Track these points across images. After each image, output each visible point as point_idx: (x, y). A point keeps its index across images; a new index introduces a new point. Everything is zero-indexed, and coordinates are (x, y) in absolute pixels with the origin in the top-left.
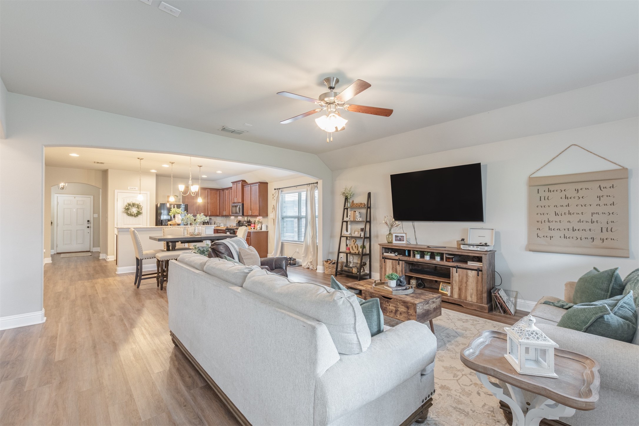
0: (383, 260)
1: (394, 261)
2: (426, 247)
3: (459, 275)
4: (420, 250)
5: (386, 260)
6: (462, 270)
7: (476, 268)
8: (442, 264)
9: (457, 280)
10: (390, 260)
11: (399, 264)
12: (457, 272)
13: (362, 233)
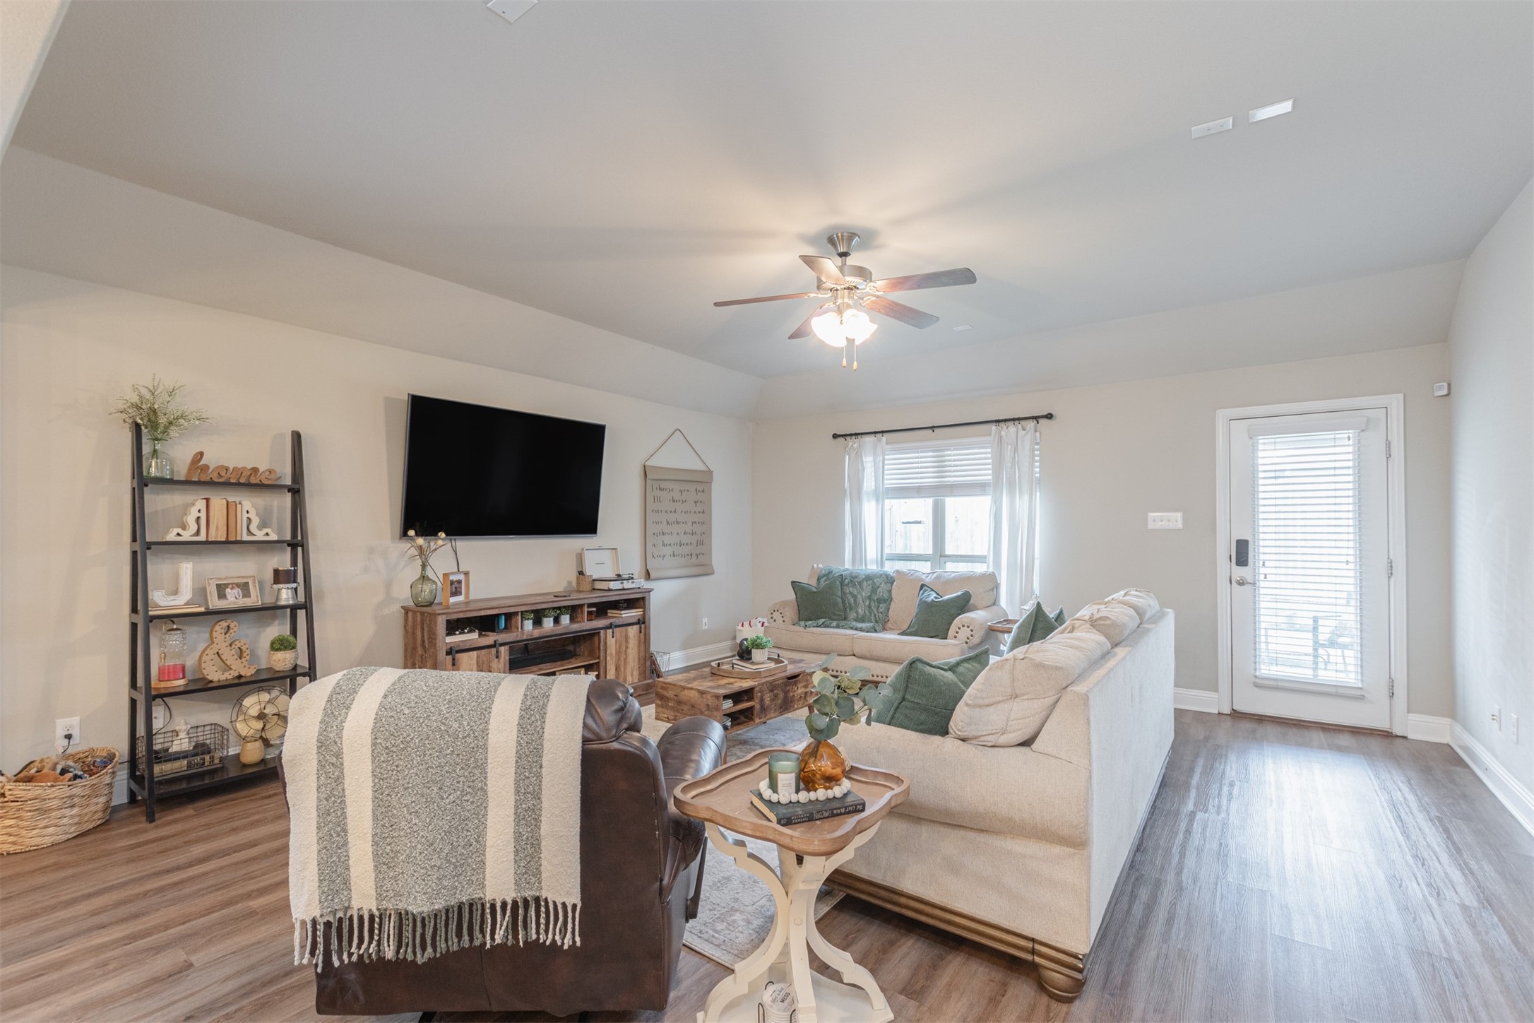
0: (450, 658)
1: (483, 652)
2: (551, 598)
3: (616, 642)
4: (534, 608)
5: (458, 656)
6: (620, 628)
7: (634, 620)
8: (587, 628)
9: (614, 652)
10: (471, 653)
11: (497, 657)
12: (613, 637)
13: (284, 591)
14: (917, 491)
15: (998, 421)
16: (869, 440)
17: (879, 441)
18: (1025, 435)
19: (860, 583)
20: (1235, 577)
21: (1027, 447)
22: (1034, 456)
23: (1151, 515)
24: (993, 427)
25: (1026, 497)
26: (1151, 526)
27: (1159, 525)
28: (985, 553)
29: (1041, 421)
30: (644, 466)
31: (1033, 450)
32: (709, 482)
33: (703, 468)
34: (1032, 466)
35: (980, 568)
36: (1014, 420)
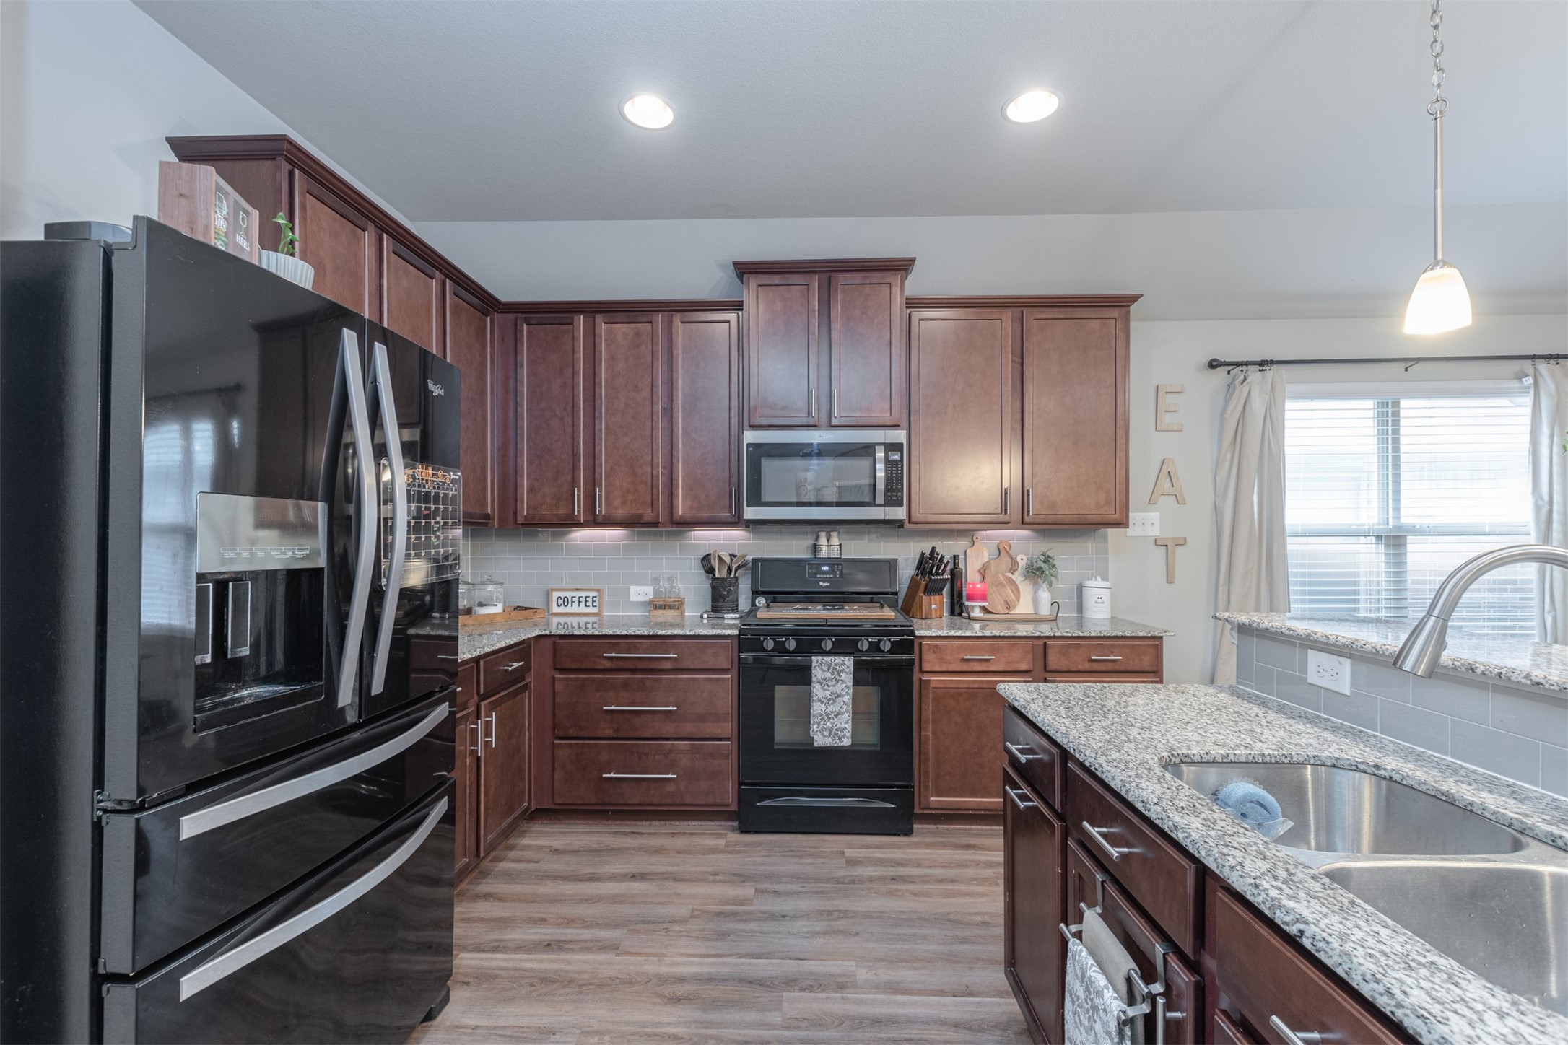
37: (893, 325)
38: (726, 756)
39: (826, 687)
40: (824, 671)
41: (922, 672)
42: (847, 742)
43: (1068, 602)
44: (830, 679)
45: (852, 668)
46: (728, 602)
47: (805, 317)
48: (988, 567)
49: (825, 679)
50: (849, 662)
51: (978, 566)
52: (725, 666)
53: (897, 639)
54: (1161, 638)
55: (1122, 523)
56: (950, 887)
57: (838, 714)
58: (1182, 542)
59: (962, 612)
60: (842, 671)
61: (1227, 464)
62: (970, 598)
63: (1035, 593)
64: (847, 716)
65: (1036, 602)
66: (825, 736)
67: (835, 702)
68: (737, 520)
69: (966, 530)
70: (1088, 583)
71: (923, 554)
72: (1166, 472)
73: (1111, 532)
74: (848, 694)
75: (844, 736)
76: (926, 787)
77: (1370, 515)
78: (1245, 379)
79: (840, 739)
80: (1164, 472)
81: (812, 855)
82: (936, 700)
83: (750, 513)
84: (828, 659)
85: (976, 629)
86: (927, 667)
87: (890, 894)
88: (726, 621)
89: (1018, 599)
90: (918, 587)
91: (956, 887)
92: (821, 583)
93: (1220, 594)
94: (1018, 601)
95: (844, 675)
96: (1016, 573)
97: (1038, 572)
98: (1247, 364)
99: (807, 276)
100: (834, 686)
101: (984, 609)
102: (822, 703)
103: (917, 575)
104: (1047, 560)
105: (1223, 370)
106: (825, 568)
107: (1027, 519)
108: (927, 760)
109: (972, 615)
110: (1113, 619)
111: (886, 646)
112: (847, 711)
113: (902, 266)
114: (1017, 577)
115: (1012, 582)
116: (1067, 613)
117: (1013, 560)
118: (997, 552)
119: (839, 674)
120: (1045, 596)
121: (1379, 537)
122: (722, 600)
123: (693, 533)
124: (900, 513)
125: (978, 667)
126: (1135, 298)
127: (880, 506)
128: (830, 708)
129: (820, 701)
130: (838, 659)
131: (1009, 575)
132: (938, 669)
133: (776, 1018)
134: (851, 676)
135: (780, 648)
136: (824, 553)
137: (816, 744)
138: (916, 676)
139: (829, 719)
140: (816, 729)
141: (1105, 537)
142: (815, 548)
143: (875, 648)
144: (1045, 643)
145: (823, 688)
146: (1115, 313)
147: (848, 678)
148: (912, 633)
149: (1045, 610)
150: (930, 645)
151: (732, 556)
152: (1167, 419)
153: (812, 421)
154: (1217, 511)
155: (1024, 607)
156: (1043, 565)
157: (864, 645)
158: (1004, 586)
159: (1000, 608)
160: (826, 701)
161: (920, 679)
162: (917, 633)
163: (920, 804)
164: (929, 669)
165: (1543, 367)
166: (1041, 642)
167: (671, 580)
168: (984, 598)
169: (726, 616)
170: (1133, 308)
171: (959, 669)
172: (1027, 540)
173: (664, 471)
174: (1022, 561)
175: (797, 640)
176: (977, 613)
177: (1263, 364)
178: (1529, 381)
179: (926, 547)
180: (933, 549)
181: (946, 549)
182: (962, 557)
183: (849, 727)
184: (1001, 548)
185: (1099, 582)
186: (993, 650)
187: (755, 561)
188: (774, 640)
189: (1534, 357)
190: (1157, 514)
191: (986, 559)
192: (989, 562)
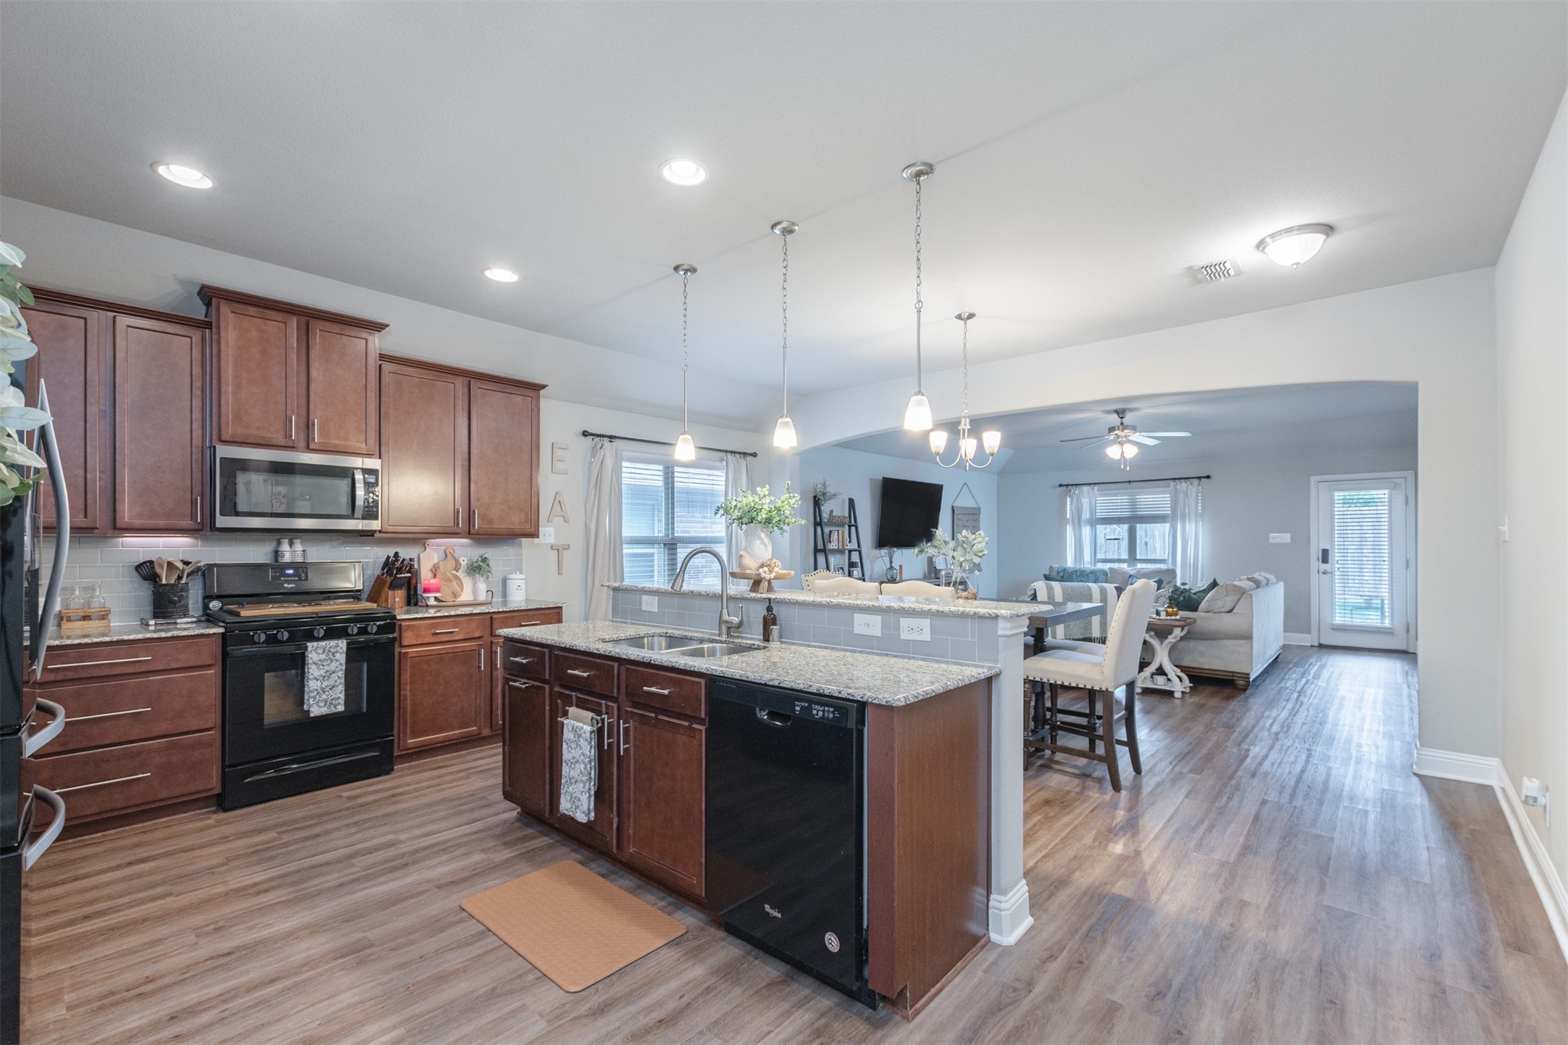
14: (1119, 520)
15: (1174, 479)
16: (1086, 488)
17: (1093, 489)
18: (1193, 488)
19: (1087, 575)
20: (1321, 570)
21: (1194, 494)
22: (1198, 500)
23: (1271, 535)
24: (1172, 483)
25: (1193, 525)
26: (1271, 541)
27: (1276, 541)
28: (1166, 558)
29: (1202, 479)
30: (953, 507)
31: (1197, 496)
32: (979, 514)
33: (974, 505)
34: (1197, 506)
35: (1163, 566)
36: (1185, 478)
37: (369, 373)
38: (210, 745)
39: (321, 667)
40: (319, 654)
41: (401, 646)
42: (341, 708)
43: (498, 590)
44: (325, 660)
45: (345, 649)
46: (178, 607)
47: (283, 351)
48: (438, 567)
49: (320, 660)
50: (342, 644)
51: (430, 566)
52: (209, 662)
53: (382, 623)
54: (561, 607)
55: (534, 535)
56: (439, 787)
57: (333, 687)
58: (567, 547)
59: (417, 602)
60: (336, 652)
61: (592, 498)
62: (426, 590)
63: (474, 585)
64: (341, 688)
65: (475, 592)
66: (321, 707)
67: (329, 677)
68: (200, 528)
69: (420, 539)
70: (511, 576)
71: (388, 557)
72: (558, 501)
73: (524, 540)
74: (341, 670)
75: (338, 704)
76: (405, 733)
77: (659, 531)
78: (602, 446)
79: (335, 706)
80: (557, 502)
81: (313, 804)
82: (413, 666)
83: (222, 521)
84: (322, 643)
85: (432, 613)
86: (405, 642)
87: (394, 803)
88: (178, 626)
89: (462, 590)
90: (385, 584)
91: (442, 787)
92: (286, 585)
93: (589, 580)
94: (462, 591)
95: (338, 656)
96: (460, 571)
97: (476, 569)
98: (603, 436)
99: (286, 315)
100: (328, 665)
101: (436, 599)
102: (318, 680)
103: (383, 574)
104: (484, 560)
105: (590, 438)
106: (291, 572)
107: (472, 531)
108: (405, 712)
109: (429, 603)
110: (527, 600)
111: (373, 628)
112: (341, 683)
113: (378, 327)
114: (461, 574)
115: (457, 578)
116: (498, 599)
117: (456, 560)
118: (444, 555)
119: (333, 654)
120: (482, 587)
121: (665, 544)
122: (172, 606)
123: (120, 539)
124: (375, 525)
125: (445, 638)
126: (543, 387)
127: (358, 519)
128: (325, 684)
129: (315, 679)
130: (333, 643)
131: (455, 572)
132: (415, 643)
133: (357, 869)
134: (344, 655)
135: (272, 640)
136: (287, 558)
137: (312, 715)
138: (397, 650)
139: (324, 692)
140: (311, 703)
141: (520, 545)
142: (277, 554)
143: (363, 631)
144: (491, 617)
145: (318, 668)
146: (532, 393)
147: (342, 658)
148: (394, 617)
149: (482, 597)
150: (408, 626)
151: (187, 563)
152: (559, 466)
153: (290, 444)
154: (587, 527)
155: (466, 596)
156: (481, 564)
157: (354, 629)
158: (451, 580)
159: (449, 598)
160: (321, 678)
161: (400, 652)
162: (398, 617)
163: (399, 748)
164: (407, 644)
165: (730, 456)
166: (489, 616)
167: (90, 589)
168: (438, 591)
169: (178, 621)
170: (542, 392)
171: (431, 641)
172: (467, 546)
173: (103, 476)
174: (464, 562)
175: (288, 631)
176: (432, 602)
177: (611, 437)
178: (724, 463)
179: (390, 551)
180: (396, 555)
181: (406, 553)
182: (416, 560)
183: (342, 696)
184: (447, 552)
185: (518, 576)
186: (455, 625)
187: (210, 567)
188: (265, 633)
189: (726, 451)
190: (552, 529)
191: (436, 561)
192: (438, 563)
